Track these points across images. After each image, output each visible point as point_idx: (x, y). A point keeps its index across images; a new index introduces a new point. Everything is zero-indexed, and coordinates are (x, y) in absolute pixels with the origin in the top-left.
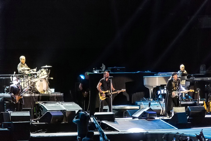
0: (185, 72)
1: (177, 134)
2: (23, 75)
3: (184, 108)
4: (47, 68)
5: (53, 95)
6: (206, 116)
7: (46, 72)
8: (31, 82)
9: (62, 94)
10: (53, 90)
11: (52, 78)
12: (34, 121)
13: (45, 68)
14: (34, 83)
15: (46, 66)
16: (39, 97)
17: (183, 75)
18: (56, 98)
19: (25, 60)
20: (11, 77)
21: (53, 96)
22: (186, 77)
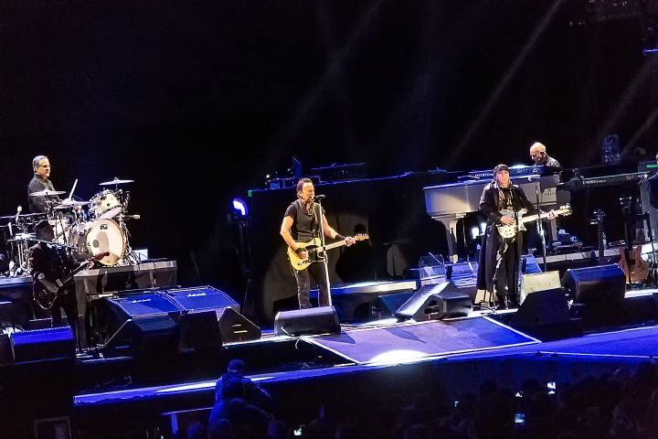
0: (552, 161)
1: (537, 358)
2: (45, 215)
3: (556, 274)
4: (120, 186)
5: (144, 267)
6: (629, 294)
7: (115, 198)
8: (73, 235)
9: (172, 264)
10: (144, 253)
11: (137, 216)
12: (89, 353)
13: (112, 188)
14: (81, 235)
15: (117, 181)
16: (100, 277)
17: (547, 171)
18: (155, 277)
19: (49, 168)
20: (10, 225)
21: (146, 273)
22: (557, 178)
